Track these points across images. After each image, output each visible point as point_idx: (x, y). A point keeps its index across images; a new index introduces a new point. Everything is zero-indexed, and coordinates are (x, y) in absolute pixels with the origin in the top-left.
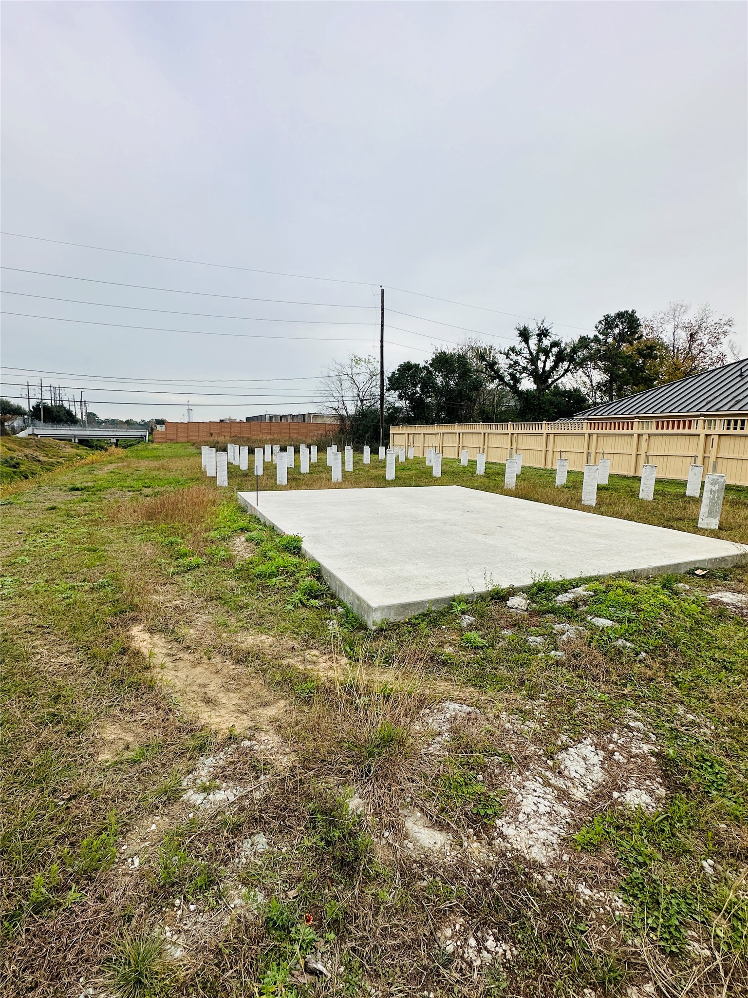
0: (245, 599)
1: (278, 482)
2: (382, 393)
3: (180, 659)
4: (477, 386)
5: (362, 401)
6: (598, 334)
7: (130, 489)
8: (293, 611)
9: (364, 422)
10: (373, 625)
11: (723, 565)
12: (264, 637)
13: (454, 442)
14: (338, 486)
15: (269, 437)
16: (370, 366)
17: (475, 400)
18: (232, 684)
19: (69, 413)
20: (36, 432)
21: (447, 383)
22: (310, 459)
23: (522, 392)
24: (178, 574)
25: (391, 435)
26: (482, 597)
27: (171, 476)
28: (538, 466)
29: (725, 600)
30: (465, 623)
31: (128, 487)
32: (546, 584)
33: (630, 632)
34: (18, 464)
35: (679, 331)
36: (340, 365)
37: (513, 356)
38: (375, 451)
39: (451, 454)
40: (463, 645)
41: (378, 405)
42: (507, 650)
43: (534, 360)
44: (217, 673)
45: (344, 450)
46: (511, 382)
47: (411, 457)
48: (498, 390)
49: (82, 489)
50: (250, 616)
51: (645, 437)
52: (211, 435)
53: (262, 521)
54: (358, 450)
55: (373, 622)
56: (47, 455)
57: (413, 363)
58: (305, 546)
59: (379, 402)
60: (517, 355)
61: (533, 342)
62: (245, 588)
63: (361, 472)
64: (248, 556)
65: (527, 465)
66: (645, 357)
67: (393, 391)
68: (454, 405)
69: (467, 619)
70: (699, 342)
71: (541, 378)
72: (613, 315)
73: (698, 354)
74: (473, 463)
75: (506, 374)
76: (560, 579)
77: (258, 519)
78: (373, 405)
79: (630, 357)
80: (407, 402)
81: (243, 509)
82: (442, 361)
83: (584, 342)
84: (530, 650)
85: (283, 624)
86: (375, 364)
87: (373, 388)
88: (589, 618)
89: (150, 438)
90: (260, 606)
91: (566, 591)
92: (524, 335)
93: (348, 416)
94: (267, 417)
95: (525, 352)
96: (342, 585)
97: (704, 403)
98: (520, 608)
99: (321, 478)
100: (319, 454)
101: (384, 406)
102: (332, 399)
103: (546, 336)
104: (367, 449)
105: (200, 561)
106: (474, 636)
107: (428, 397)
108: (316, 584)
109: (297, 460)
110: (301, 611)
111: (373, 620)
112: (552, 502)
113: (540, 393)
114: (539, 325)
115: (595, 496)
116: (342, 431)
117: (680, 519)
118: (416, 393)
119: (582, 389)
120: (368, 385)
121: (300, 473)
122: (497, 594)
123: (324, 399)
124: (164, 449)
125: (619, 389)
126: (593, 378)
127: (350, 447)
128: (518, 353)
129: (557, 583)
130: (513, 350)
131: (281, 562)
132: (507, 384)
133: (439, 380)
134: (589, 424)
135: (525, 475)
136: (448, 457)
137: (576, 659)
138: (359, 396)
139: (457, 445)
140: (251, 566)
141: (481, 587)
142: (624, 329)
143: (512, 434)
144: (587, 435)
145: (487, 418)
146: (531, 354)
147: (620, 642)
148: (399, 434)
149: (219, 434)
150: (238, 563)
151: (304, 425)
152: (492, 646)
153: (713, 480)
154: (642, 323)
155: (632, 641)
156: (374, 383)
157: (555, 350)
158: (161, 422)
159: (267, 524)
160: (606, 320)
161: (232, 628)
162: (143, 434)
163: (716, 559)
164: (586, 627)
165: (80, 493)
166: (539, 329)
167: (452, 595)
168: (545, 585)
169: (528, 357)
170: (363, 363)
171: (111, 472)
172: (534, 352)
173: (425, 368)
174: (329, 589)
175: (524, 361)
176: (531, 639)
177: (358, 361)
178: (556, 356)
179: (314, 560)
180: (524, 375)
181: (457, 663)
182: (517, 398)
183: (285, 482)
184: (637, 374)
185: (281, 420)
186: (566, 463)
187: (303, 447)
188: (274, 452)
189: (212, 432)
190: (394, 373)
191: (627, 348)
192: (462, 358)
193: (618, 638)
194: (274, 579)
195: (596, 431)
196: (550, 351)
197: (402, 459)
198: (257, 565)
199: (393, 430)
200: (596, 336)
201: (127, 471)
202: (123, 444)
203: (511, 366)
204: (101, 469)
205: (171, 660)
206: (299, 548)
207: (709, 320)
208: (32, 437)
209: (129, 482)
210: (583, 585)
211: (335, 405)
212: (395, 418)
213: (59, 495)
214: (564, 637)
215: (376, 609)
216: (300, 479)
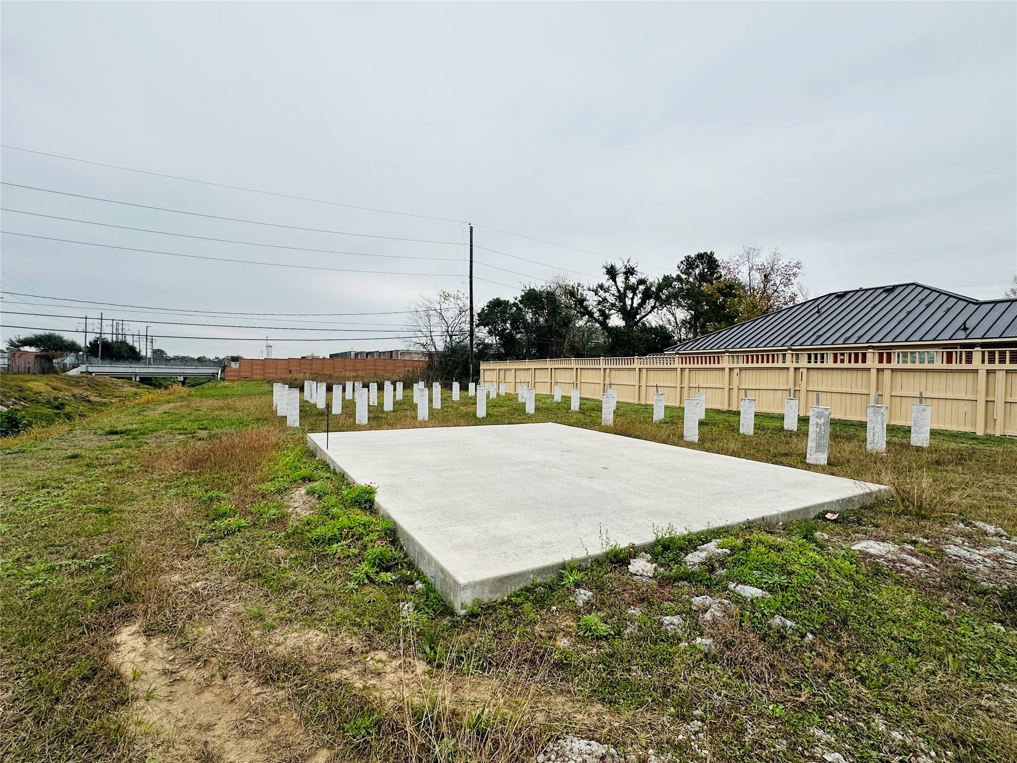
0: (292, 576)
1: (357, 422)
2: (471, 328)
3: (182, 679)
4: (567, 322)
5: (451, 336)
6: (680, 274)
7: (182, 432)
8: (356, 590)
9: (453, 358)
10: (462, 609)
11: (850, 508)
12: (311, 634)
13: (546, 378)
14: (424, 425)
15: (353, 374)
16: (459, 302)
17: (565, 336)
18: (251, 722)
19: (132, 349)
20: (90, 369)
21: (537, 320)
22: (394, 396)
23: (612, 328)
24: (211, 541)
25: (482, 371)
26: (598, 561)
27: (234, 416)
28: (632, 401)
29: (872, 551)
30: (581, 601)
31: (180, 429)
32: (671, 540)
33: (787, 605)
34: (62, 404)
35: (753, 272)
36: (429, 300)
37: (601, 293)
38: (464, 388)
39: (544, 390)
40: (581, 633)
41: (468, 341)
42: (639, 639)
43: (621, 297)
44: (232, 701)
45: (432, 386)
46: (601, 318)
47: (502, 393)
48: (587, 327)
49: (122, 433)
50: (296, 602)
51: (736, 371)
52: (290, 372)
53: (332, 467)
54: (447, 386)
55: (462, 604)
56: (100, 394)
57: (502, 299)
58: (380, 499)
59: (469, 338)
60: (605, 292)
61: (620, 279)
62: (296, 559)
63: (449, 410)
64: (305, 514)
65: (621, 400)
66: (725, 295)
67: (483, 327)
68: (544, 340)
69: (583, 595)
70: (772, 282)
71: (629, 315)
72: (693, 256)
73: (773, 294)
74: (566, 399)
75: (595, 310)
76: (686, 532)
77: (328, 465)
78: (463, 341)
79: (712, 295)
80: (498, 338)
81: (311, 453)
82: (531, 298)
83: (667, 281)
84: (668, 638)
85: (341, 610)
86: (464, 300)
87: (462, 324)
88: (732, 586)
89: (223, 375)
90: (312, 585)
91: (695, 549)
92: (612, 273)
93: (437, 352)
94: (353, 354)
95: (612, 289)
96: (422, 552)
97: (787, 338)
98: (645, 574)
99: (405, 416)
100: (406, 391)
101: (474, 342)
102: (419, 334)
103: (632, 274)
104: (456, 386)
105: (243, 522)
106: (593, 619)
107: (517, 333)
108: (391, 552)
109: (381, 398)
110: (368, 589)
111: (462, 602)
112: (654, 439)
113: (628, 329)
114: (626, 263)
115: (697, 432)
116: (430, 367)
117: (786, 455)
118: (506, 329)
119: (668, 326)
120: (457, 321)
121: (383, 412)
122: (615, 557)
123: (411, 334)
124: (237, 387)
125: (703, 326)
126: (677, 316)
127: (438, 384)
128: (607, 290)
129: (684, 539)
130: (601, 287)
131: (346, 522)
132: (597, 321)
133: (529, 317)
134: (680, 359)
135: (621, 410)
136: (540, 393)
137: (729, 649)
138: (448, 331)
139: (549, 381)
140: (307, 528)
141: (596, 549)
142: (704, 269)
143: (605, 369)
144: (679, 370)
145: (578, 353)
146: (619, 291)
147: (777, 621)
148: (489, 370)
149: (299, 371)
150: (292, 523)
151: (391, 362)
152: (619, 633)
153: (818, 412)
154: (719, 264)
155: (793, 618)
156: (464, 319)
157: (642, 287)
158: (235, 359)
159: (337, 471)
160: (688, 260)
161: (269, 621)
162: (215, 371)
163: (843, 500)
164: (730, 599)
165: (118, 437)
166: (626, 267)
167: (560, 560)
168: (670, 542)
169: (617, 294)
170: (451, 299)
171: (165, 413)
172: (622, 290)
173: (515, 304)
174: (406, 556)
175: (613, 298)
176: (667, 619)
177: (446, 297)
178: (643, 294)
179: (389, 517)
180: (612, 311)
181: (576, 663)
182: (606, 334)
183: (365, 421)
184: (719, 312)
185: (367, 357)
186: (662, 398)
187: (388, 386)
188: (356, 389)
189: (291, 369)
190: (483, 309)
191: (707, 288)
192: (551, 295)
193: (774, 614)
194: (335, 546)
195: (688, 366)
196: (637, 288)
197: (493, 395)
198: (316, 527)
199: (483, 366)
200: (678, 276)
201: (185, 411)
202: (192, 383)
203: (599, 303)
204: (154, 410)
205: (167, 681)
206: (371, 502)
207: (780, 263)
208: (85, 375)
209: (184, 423)
210: (714, 540)
211: (423, 340)
212: (485, 354)
213: (91, 440)
214: (708, 616)
215: (466, 587)
216: (382, 418)
